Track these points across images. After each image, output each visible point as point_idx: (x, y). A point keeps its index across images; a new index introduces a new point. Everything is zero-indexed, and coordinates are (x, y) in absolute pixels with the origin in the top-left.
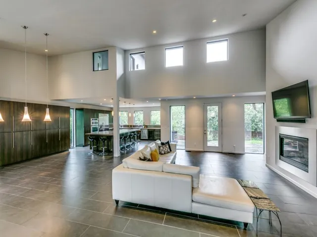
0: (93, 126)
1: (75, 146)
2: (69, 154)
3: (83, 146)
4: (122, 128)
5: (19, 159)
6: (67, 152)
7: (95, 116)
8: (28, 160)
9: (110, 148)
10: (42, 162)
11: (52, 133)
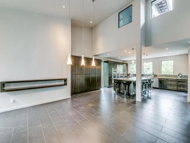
0: (114, 73)
1: (103, 86)
2: (100, 92)
3: (108, 87)
4: (132, 76)
5: (79, 91)
6: (99, 90)
7: (115, 66)
8: (82, 92)
9: (130, 92)
10: (88, 95)
11: (93, 76)
